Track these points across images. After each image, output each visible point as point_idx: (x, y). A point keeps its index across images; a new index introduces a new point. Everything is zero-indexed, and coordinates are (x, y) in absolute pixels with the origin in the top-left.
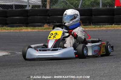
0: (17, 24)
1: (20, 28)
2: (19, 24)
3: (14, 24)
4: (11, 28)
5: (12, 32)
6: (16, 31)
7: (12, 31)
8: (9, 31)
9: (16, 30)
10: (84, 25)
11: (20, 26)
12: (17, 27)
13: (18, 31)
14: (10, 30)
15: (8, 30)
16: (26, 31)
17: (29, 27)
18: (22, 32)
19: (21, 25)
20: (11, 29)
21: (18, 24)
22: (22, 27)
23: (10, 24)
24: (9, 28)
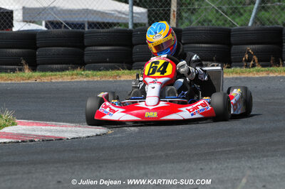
0: (107, 62)
1: (115, 72)
2: (111, 64)
3: (101, 64)
4: (95, 73)
5: (97, 81)
6: (107, 79)
7: (96, 79)
8: (90, 79)
9: (105, 76)
10: (263, 66)
11: (113, 68)
12: (107, 69)
13: (111, 79)
14: (93, 76)
15: (87, 76)
16: (129, 79)
17: (135, 69)
18: (121, 81)
19: (116, 65)
20: (96, 75)
21: (108, 64)
22: (119, 69)
23: (91, 63)
24: (89, 72)
